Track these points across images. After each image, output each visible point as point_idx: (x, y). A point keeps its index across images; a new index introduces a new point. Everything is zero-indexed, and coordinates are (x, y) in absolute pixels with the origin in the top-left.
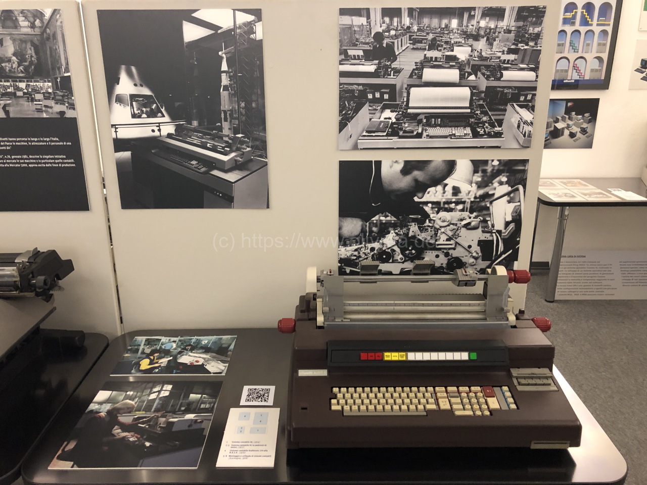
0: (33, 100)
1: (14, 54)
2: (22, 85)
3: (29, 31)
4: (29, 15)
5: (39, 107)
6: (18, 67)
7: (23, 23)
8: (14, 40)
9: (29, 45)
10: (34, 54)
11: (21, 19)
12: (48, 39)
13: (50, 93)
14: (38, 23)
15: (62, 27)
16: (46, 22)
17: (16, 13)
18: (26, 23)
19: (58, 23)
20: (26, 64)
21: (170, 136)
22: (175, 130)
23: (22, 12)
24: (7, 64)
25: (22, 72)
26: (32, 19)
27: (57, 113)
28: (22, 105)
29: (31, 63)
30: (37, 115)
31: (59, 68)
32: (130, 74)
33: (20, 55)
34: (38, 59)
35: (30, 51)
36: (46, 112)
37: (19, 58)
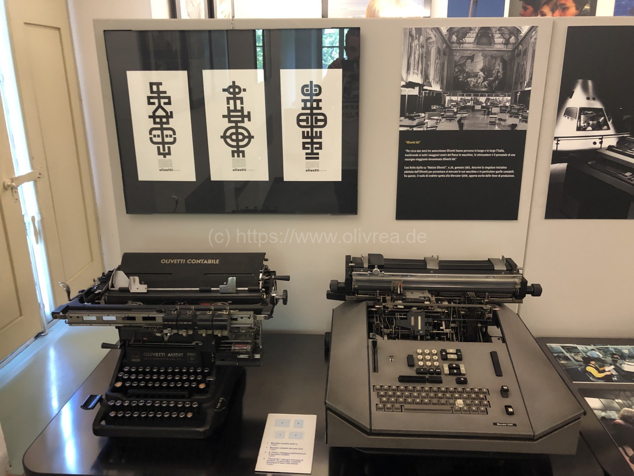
0: (489, 113)
1: (482, 70)
2: (482, 99)
3: (502, 47)
4: (506, 32)
5: (493, 120)
6: (483, 82)
7: (498, 39)
8: (485, 57)
9: (498, 61)
10: (501, 70)
11: (497, 35)
12: (519, 55)
13: (507, 107)
14: (512, 40)
15: (535, 43)
16: (520, 39)
17: (494, 30)
18: (501, 40)
19: (533, 40)
20: (491, 79)
21: (610, 148)
22: (617, 143)
23: (500, 29)
24: (473, 79)
25: (485, 87)
26: (507, 36)
27: (509, 126)
28: (478, 118)
29: (497, 78)
30: (490, 128)
31: (522, 83)
32: (585, 88)
33: (487, 70)
34: (504, 74)
35: (499, 67)
36: (499, 125)
37: (486, 73)
